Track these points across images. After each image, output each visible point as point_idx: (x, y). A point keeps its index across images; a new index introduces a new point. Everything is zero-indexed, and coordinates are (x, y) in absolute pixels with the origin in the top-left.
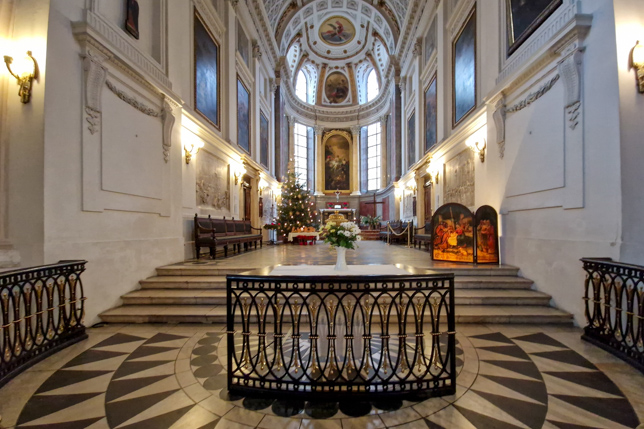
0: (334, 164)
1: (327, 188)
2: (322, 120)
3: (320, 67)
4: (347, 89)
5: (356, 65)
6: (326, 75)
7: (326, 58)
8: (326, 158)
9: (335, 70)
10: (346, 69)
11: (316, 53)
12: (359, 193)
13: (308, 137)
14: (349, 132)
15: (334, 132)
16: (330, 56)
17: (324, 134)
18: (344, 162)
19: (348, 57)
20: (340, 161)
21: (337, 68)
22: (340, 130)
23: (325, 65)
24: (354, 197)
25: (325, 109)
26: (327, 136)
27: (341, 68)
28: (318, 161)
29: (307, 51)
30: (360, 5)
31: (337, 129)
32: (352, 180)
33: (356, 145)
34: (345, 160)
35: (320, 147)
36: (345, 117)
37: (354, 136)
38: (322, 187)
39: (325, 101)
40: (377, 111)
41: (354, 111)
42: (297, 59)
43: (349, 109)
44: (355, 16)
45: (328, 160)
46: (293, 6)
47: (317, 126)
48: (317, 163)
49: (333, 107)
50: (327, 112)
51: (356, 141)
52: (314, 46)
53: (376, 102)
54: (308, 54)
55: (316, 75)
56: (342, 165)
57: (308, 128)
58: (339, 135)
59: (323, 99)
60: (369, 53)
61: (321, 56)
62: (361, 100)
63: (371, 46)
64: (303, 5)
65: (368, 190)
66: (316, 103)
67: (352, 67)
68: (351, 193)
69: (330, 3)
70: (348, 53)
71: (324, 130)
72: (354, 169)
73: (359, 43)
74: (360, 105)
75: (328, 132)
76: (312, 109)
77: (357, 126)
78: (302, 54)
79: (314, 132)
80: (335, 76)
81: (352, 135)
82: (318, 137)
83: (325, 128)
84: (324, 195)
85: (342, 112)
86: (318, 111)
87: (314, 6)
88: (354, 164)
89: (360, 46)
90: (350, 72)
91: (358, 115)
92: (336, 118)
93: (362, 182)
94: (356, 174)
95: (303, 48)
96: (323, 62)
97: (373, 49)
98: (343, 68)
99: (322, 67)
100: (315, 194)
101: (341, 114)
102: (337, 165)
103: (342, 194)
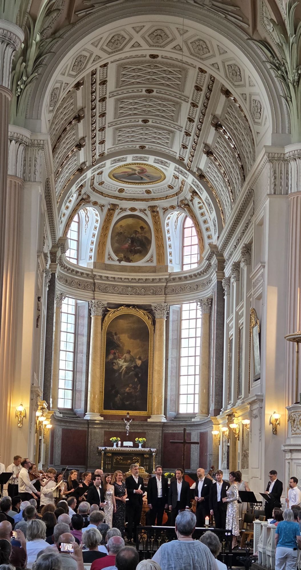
0: (122, 364)
1: (107, 407)
2: (105, 290)
3: (106, 210)
4: (149, 242)
5: (165, 210)
6: (115, 218)
7: (116, 198)
8: (108, 353)
9: (129, 213)
10: (148, 212)
11: (102, 194)
12: (164, 420)
13: (77, 315)
14: (148, 309)
15: (123, 311)
16: (123, 195)
17: (105, 312)
18: (139, 363)
19: (153, 199)
20: (132, 360)
21: (133, 209)
22: (134, 306)
23: (114, 207)
24: (154, 425)
25: (110, 274)
26: (112, 315)
27: (141, 210)
28: (94, 360)
29: (88, 193)
30: (173, 165)
31: (128, 306)
32: (152, 394)
33: (161, 335)
34: (140, 359)
35: (99, 335)
36: (143, 287)
37: (157, 320)
38: (99, 404)
39: (110, 258)
40: (197, 287)
41: (160, 279)
42: (71, 206)
43: (150, 276)
44: (166, 169)
45: (111, 357)
46: (81, 170)
47: (96, 301)
48: (93, 364)
49: (123, 269)
50: (114, 278)
51: (161, 330)
52: (100, 186)
53: (195, 275)
54: (89, 197)
55: (99, 218)
56: (136, 367)
57: (79, 301)
58: (132, 316)
59: (107, 256)
60: (186, 202)
61: (108, 196)
62: (171, 261)
63: (189, 197)
64: (93, 165)
65: (178, 414)
66: (95, 263)
67: (157, 212)
68: (150, 417)
69: (130, 159)
70: (152, 194)
71: (106, 307)
72: (156, 375)
73: (171, 187)
74: (170, 271)
75: (113, 310)
76: (88, 275)
77: (163, 304)
78: (80, 198)
79: (90, 310)
80: (130, 221)
81: (154, 317)
82: (96, 319)
83: (108, 304)
84: (102, 418)
85: (139, 279)
86: (98, 277)
87: (108, 162)
88: (156, 368)
89: (171, 191)
90: (154, 217)
91: (166, 287)
92: (127, 287)
93: (169, 398)
94: (160, 385)
95: (83, 192)
96: (111, 202)
97: (191, 201)
98: (143, 211)
99: (109, 210)
100: (88, 417)
101: (138, 282)
102: (126, 367)
103: (134, 418)
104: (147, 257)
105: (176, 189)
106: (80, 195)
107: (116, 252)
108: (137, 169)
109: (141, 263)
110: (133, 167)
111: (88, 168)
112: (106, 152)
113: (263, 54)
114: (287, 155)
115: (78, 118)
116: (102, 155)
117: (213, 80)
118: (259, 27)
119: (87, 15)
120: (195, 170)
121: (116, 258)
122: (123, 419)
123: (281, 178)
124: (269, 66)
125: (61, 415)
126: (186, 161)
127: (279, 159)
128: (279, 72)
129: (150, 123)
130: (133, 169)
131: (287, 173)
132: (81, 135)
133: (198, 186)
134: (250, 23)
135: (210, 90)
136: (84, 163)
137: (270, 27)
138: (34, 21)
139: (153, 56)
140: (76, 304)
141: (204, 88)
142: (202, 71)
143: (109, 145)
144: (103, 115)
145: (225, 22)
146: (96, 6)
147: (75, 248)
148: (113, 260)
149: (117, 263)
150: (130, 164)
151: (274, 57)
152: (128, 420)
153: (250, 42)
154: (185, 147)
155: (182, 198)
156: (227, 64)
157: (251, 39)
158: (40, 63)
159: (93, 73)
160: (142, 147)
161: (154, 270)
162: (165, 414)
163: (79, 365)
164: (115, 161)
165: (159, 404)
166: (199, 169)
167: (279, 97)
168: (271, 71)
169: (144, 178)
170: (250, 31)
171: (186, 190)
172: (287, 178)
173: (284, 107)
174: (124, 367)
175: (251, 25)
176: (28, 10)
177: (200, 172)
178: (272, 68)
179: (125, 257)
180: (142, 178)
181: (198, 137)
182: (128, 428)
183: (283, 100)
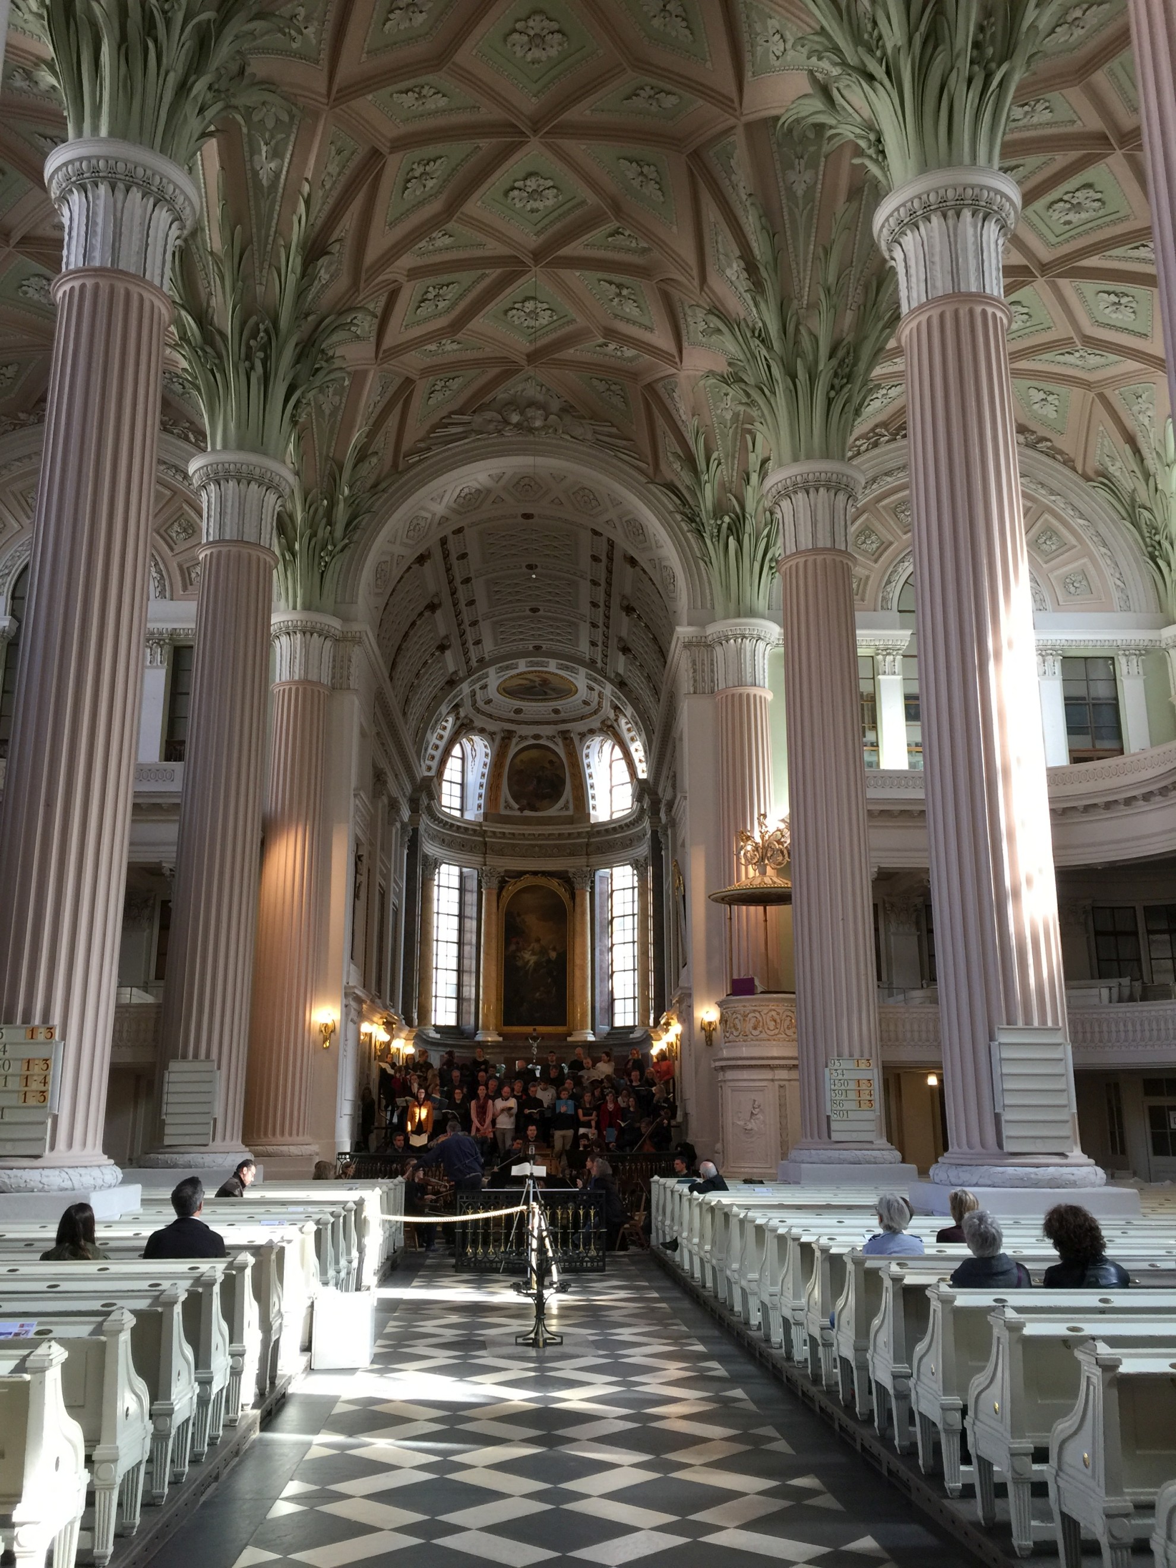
0: (529, 958)
1: (507, 1023)
2: (500, 852)
3: (498, 739)
4: (563, 781)
5: (583, 736)
6: (513, 750)
7: (512, 721)
8: (508, 942)
9: (533, 742)
10: (559, 741)
11: (490, 716)
12: (591, 1038)
13: (462, 890)
14: (565, 878)
15: (527, 881)
16: (521, 717)
17: (502, 884)
18: (553, 955)
19: (564, 721)
20: (543, 951)
21: (537, 737)
22: (544, 874)
23: (508, 736)
25: (507, 829)
26: (511, 889)
27: (548, 738)
28: (486, 954)
29: (470, 716)
30: (583, 671)
31: (535, 873)
32: (573, 1000)
33: (584, 913)
34: (554, 949)
35: (494, 917)
36: (556, 846)
37: (577, 892)
38: (496, 1018)
39: (508, 806)
40: (629, 843)
41: (579, 833)
42: (446, 734)
43: (566, 829)
44: (576, 678)
45: (513, 947)
46: (452, 683)
47: (488, 868)
48: (486, 959)
49: (527, 821)
50: (513, 834)
51: (583, 905)
52: (487, 707)
53: (627, 825)
54: (472, 721)
55: (489, 751)
56: (549, 961)
57: (465, 870)
58: (541, 888)
59: (502, 804)
60: (609, 723)
61: (500, 719)
62: (594, 808)
63: (612, 715)
64: (470, 676)
65: (613, 1028)
66: (486, 816)
67: (572, 739)
68: (570, 1035)
69: (522, 666)
70: (562, 714)
71: (503, 877)
72: (578, 973)
73: (585, 703)
74: (592, 821)
75: (513, 881)
76: (475, 831)
77: (585, 869)
78: (459, 723)
79: (479, 882)
80: (534, 753)
81: (574, 888)
82: (488, 894)
83: (506, 871)
84: (501, 1039)
85: (550, 835)
86: (489, 834)
87: (491, 671)
88: (578, 961)
89: (588, 708)
90: (566, 746)
91: (588, 845)
92: (533, 846)
93: (597, 1005)
94: (584, 987)
95: (462, 714)
96: (506, 728)
97: (616, 720)
98: (551, 738)
99: (503, 739)
100: (479, 1037)
101: (546, 839)
102: (535, 963)
103: (543, 1037)
104: (561, 803)
105: (594, 705)
106: (457, 718)
107: (516, 797)
108: (537, 679)
109: (553, 812)
110: (529, 676)
111: (462, 680)
112: (486, 656)
113: (669, 502)
114: (710, 638)
115: (432, 607)
116: (481, 660)
117: (611, 544)
118: (663, 466)
119: (420, 461)
120: (613, 676)
121: (516, 806)
122: (527, 1039)
123: (703, 671)
124: (679, 517)
125: (438, 1036)
126: (599, 665)
127: (698, 644)
128: (694, 525)
129: (541, 613)
130: (531, 681)
131: (712, 664)
132: (442, 632)
133: (619, 699)
134: (650, 460)
135: (610, 558)
136: (455, 672)
137: (677, 466)
138: (341, 468)
139: (527, 516)
140: (461, 873)
141: (604, 558)
142: (595, 533)
143: (488, 646)
144: (471, 603)
145: (615, 461)
146: (433, 448)
147: (459, 794)
148: (511, 808)
149: (518, 813)
150: (525, 673)
151: (684, 505)
152: (535, 1039)
153: (650, 486)
154: (593, 644)
155: (604, 717)
156: (624, 519)
157: (653, 482)
158: (356, 528)
159: (444, 541)
160: (537, 648)
161: (570, 820)
162: (593, 1029)
163: (466, 962)
164: (502, 669)
165: (584, 1014)
166: (618, 674)
167: (695, 558)
168: (683, 524)
169: (549, 692)
170: (651, 471)
171: (606, 705)
172: (712, 671)
173: (704, 572)
174: (531, 962)
175: (651, 462)
176: (331, 455)
177: (620, 679)
178: (683, 520)
179: (529, 804)
180: (546, 693)
181: (608, 628)
182: (535, 1051)
183: (702, 564)
